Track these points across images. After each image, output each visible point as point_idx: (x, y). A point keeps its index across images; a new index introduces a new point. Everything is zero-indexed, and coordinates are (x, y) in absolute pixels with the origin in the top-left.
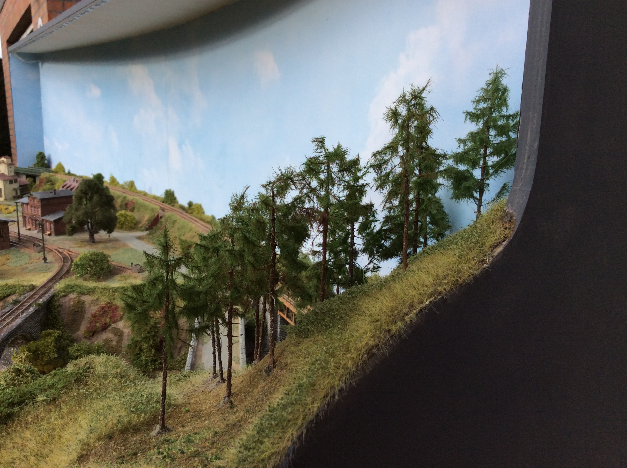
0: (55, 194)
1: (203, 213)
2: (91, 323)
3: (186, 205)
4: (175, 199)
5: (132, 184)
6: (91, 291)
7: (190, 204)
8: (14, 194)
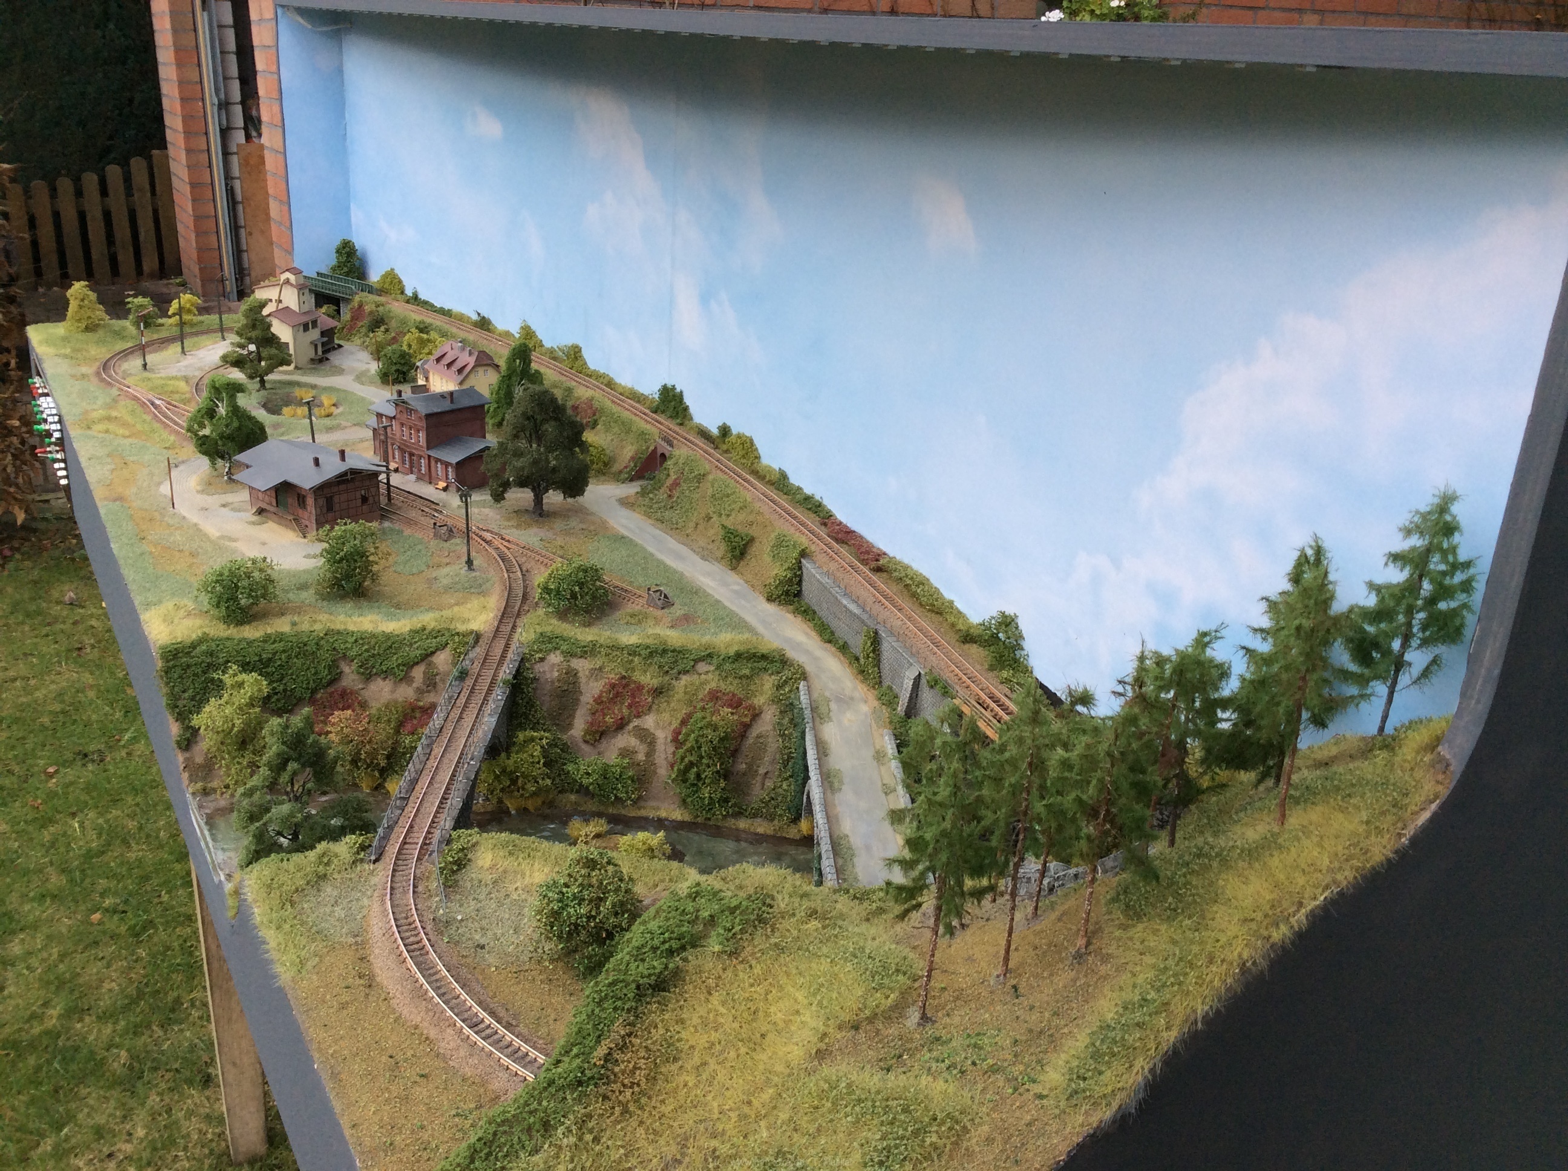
0: (452, 402)
1: (758, 457)
2: (594, 714)
3: (715, 431)
4: (686, 409)
5: (575, 354)
6: (588, 651)
7: (725, 431)
8: (312, 354)
